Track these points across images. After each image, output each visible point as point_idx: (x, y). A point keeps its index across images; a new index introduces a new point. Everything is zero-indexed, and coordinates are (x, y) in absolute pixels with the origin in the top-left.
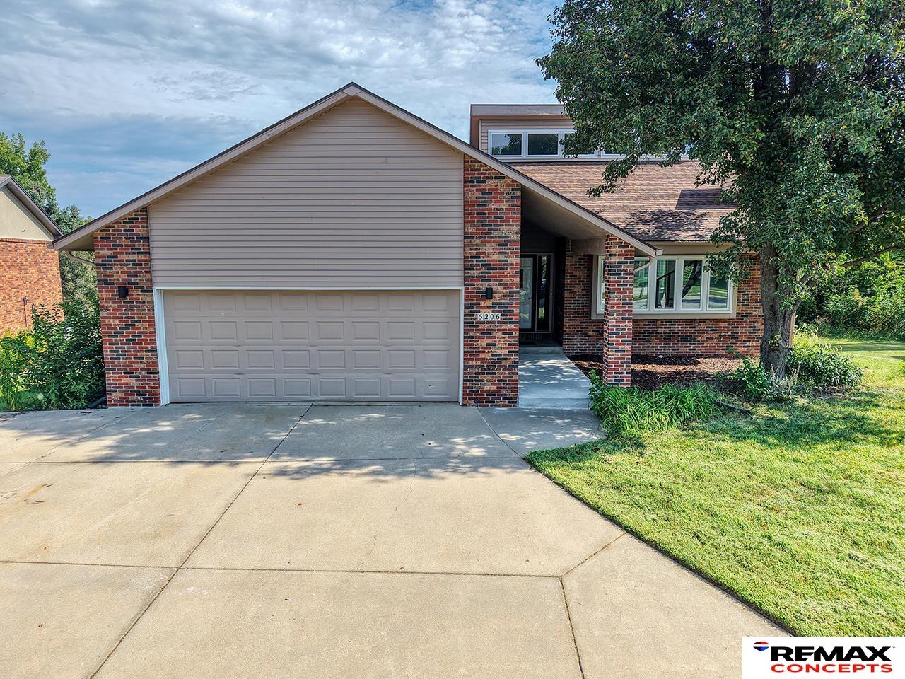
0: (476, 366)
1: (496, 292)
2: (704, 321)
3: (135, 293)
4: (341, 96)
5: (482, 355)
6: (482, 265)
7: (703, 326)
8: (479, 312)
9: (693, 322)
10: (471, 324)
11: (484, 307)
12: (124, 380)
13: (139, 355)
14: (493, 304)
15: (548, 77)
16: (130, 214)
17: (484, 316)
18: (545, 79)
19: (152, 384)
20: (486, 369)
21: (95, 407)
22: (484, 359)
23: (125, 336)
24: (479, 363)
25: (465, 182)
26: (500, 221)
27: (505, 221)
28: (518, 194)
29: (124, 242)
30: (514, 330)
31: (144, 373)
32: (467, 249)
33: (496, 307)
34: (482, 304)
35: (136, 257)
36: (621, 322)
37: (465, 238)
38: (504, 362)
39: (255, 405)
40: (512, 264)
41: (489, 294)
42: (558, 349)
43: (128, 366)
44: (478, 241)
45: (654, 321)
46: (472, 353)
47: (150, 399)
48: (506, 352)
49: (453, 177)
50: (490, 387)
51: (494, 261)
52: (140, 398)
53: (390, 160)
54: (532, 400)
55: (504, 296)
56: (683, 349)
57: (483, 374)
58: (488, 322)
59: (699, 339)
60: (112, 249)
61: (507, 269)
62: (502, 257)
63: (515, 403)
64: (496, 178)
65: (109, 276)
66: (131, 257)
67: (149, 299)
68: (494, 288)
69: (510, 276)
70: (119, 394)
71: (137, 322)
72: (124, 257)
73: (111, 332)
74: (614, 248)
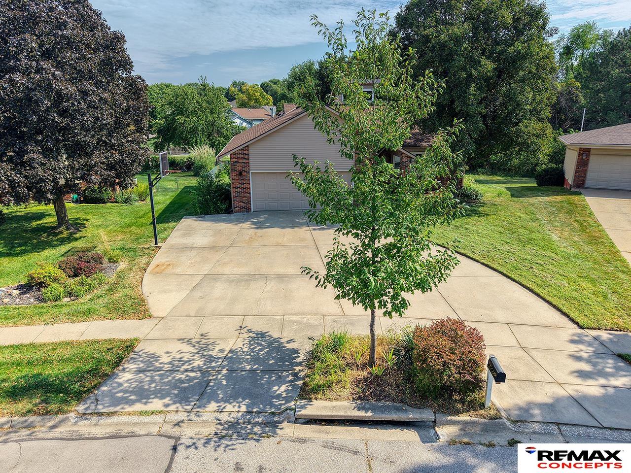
3: (244, 174)
12: (239, 204)
13: (245, 195)
19: (248, 205)
21: (229, 213)
23: (240, 189)
29: (241, 156)
31: (247, 201)
35: (245, 161)
43: (241, 199)
52: (245, 210)
60: (237, 159)
65: (235, 168)
66: (243, 161)
67: (248, 176)
70: (237, 209)
71: (244, 184)
72: (241, 161)
73: (236, 187)
74: (404, 157)
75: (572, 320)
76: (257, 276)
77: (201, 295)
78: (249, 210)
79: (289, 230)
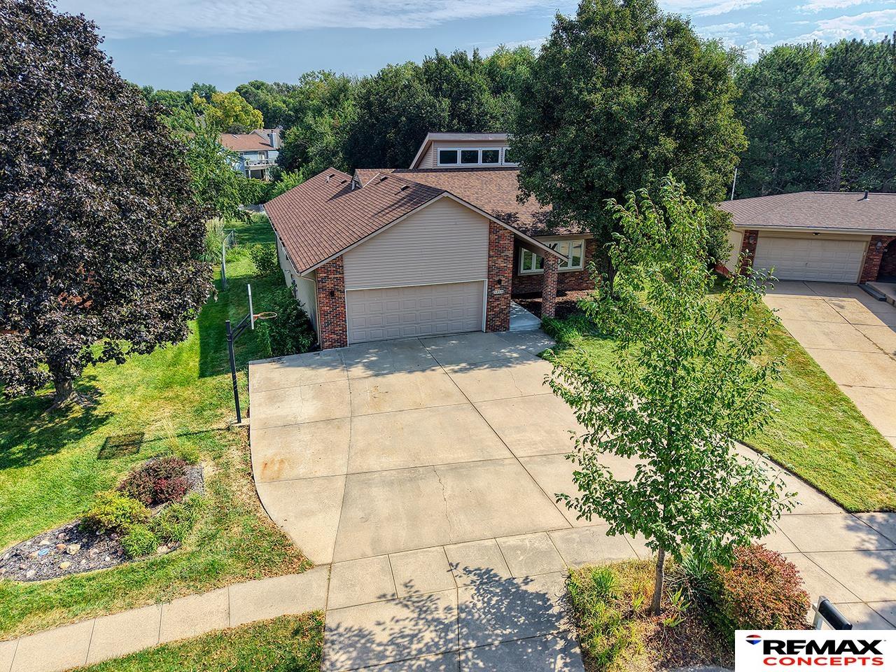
0: (492, 315)
1: (502, 281)
3: (337, 293)
4: (441, 197)
5: (494, 309)
6: (496, 269)
7: (568, 275)
8: (494, 290)
10: (490, 295)
11: (496, 288)
12: (331, 336)
13: (339, 323)
14: (501, 286)
17: (495, 292)
19: (344, 337)
20: (497, 315)
22: (495, 311)
23: (332, 315)
24: (493, 313)
25: (490, 232)
26: (505, 249)
27: (507, 249)
28: (513, 236)
29: (332, 269)
30: (509, 297)
31: (341, 332)
32: (490, 262)
34: (496, 286)
35: (337, 276)
37: (489, 257)
38: (504, 312)
39: (393, 342)
40: (509, 268)
41: (499, 282)
43: (333, 329)
44: (495, 258)
46: (490, 309)
48: (505, 307)
49: (484, 230)
50: (498, 323)
51: (501, 267)
52: (339, 344)
54: (515, 327)
55: (505, 282)
57: (494, 317)
58: (498, 294)
60: (326, 273)
61: (507, 270)
62: (505, 265)
63: (508, 329)
64: (504, 230)
65: (325, 287)
66: (336, 276)
67: (343, 296)
68: (501, 279)
69: (508, 273)
70: (328, 343)
71: (337, 307)
72: (332, 276)
73: (325, 314)
74: (551, 258)
75: (834, 501)
76: (421, 469)
77: (361, 514)
78: (343, 343)
79: (418, 374)
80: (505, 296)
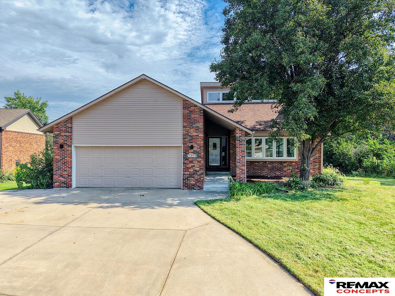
0: (187, 174)
1: (194, 147)
2: (286, 162)
3: (65, 147)
4: (139, 79)
5: (190, 170)
6: (190, 137)
7: (285, 164)
8: (188, 154)
9: (281, 163)
10: (186, 158)
11: (190, 152)
12: (60, 179)
13: (65, 169)
14: (194, 151)
15: (212, 71)
16: (66, 119)
17: (190, 155)
18: (211, 72)
19: (69, 180)
20: (191, 176)
21: (49, 188)
22: (190, 171)
23: (61, 162)
24: (188, 173)
25: (183, 108)
27: (197, 121)
28: (202, 112)
29: (63, 129)
30: (202, 161)
31: (67, 176)
32: (184, 131)
33: (194, 152)
34: (190, 151)
35: (67, 134)
36: (241, 158)
37: (183, 127)
38: (198, 173)
39: (106, 189)
40: (200, 137)
41: (192, 147)
42: (228, 173)
43: (61, 173)
44: (188, 128)
45: (266, 162)
46: (186, 169)
47: (68, 185)
48: (199, 169)
49: (179, 106)
50: (192, 183)
51: (194, 135)
52: (65, 185)
53: (157, 100)
54: (208, 187)
55: (198, 148)
56: (278, 173)
57: (190, 177)
58: (192, 158)
59: (284, 169)
60: (59, 131)
61: (198, 138)
62: (197, 134)
63: (202, 188)
64: (194, 106)
65: (57, 141)
66: (65, 134)
67: (70, 149)
68: (194, 145)
69: (200, 141)
70: (57, 184)
71: (66, 157)
72: (63, 134)
73: (57, 161)
74: (237, 131)
80: (198, 159)
